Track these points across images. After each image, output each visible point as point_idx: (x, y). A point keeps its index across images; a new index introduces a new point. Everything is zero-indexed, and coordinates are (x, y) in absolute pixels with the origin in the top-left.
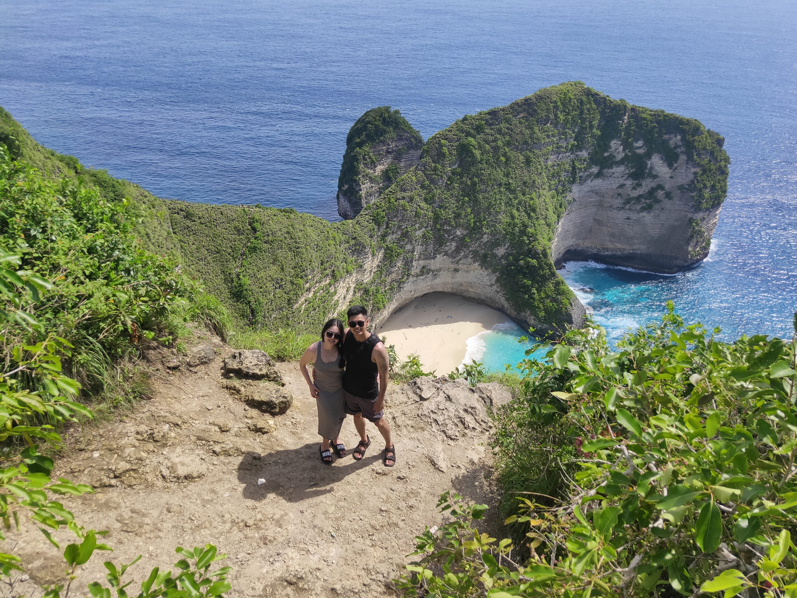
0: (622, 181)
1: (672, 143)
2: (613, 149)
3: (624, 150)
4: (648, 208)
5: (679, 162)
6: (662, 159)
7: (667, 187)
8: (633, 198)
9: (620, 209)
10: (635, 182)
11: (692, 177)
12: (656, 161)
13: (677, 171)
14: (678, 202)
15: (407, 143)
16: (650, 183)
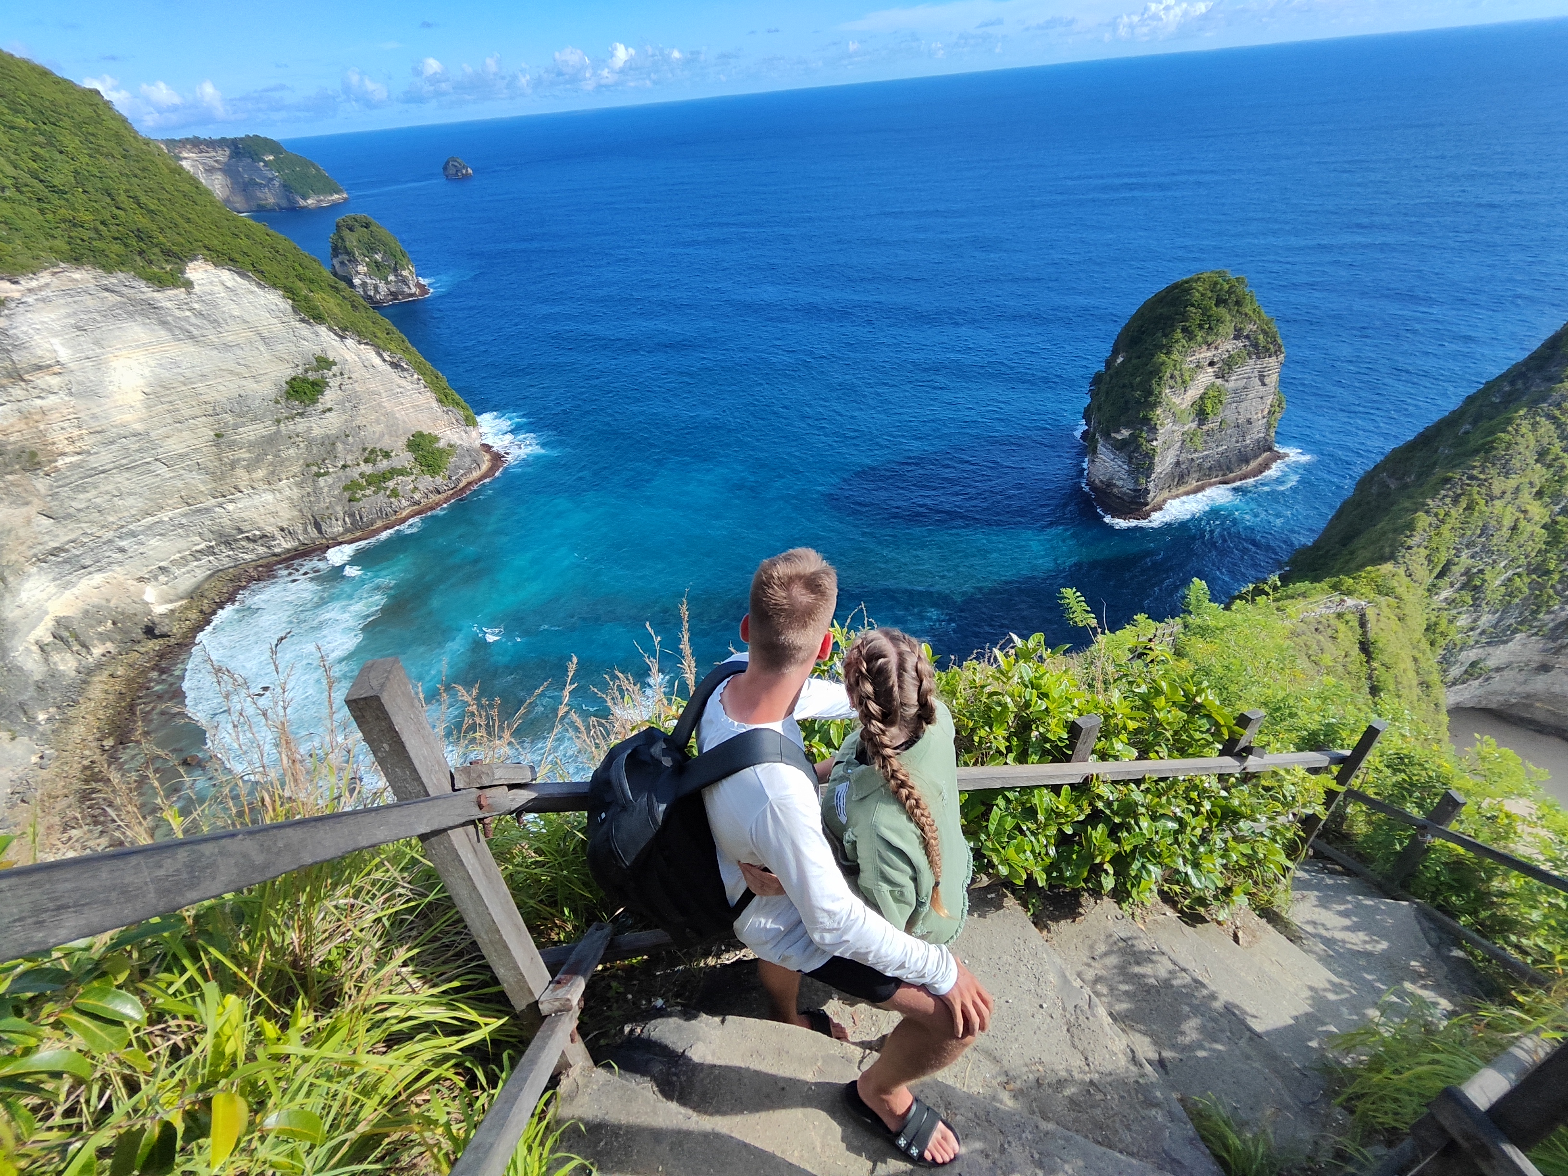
15: (1248, 343)
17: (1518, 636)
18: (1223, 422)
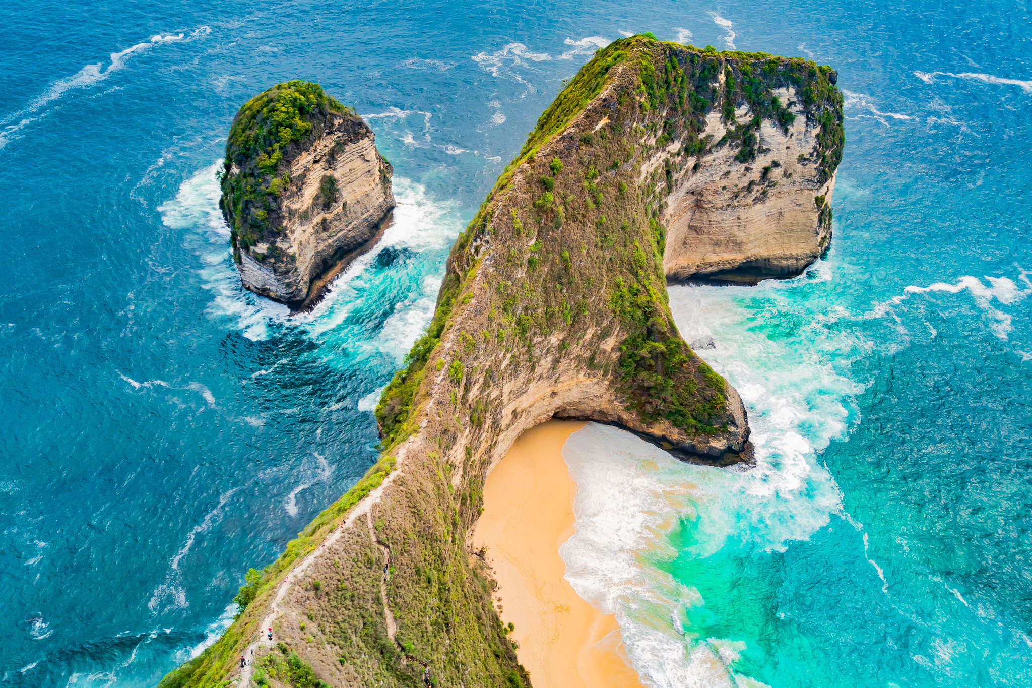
2: (710, 126)
3: (725, 124)
4: (762, 197)
5: (795, 125)
6: (774, 125)
7: (782, 161)
8: (743, 188)
9: (724, 208)
10: (743, 166)
11: (813, 142)
12: (768, 130)
13: (793, 137)
14: (798, 180)
15: (340, 134)
16: (761, 162)
17: (531, 385)
18: (344, 205)
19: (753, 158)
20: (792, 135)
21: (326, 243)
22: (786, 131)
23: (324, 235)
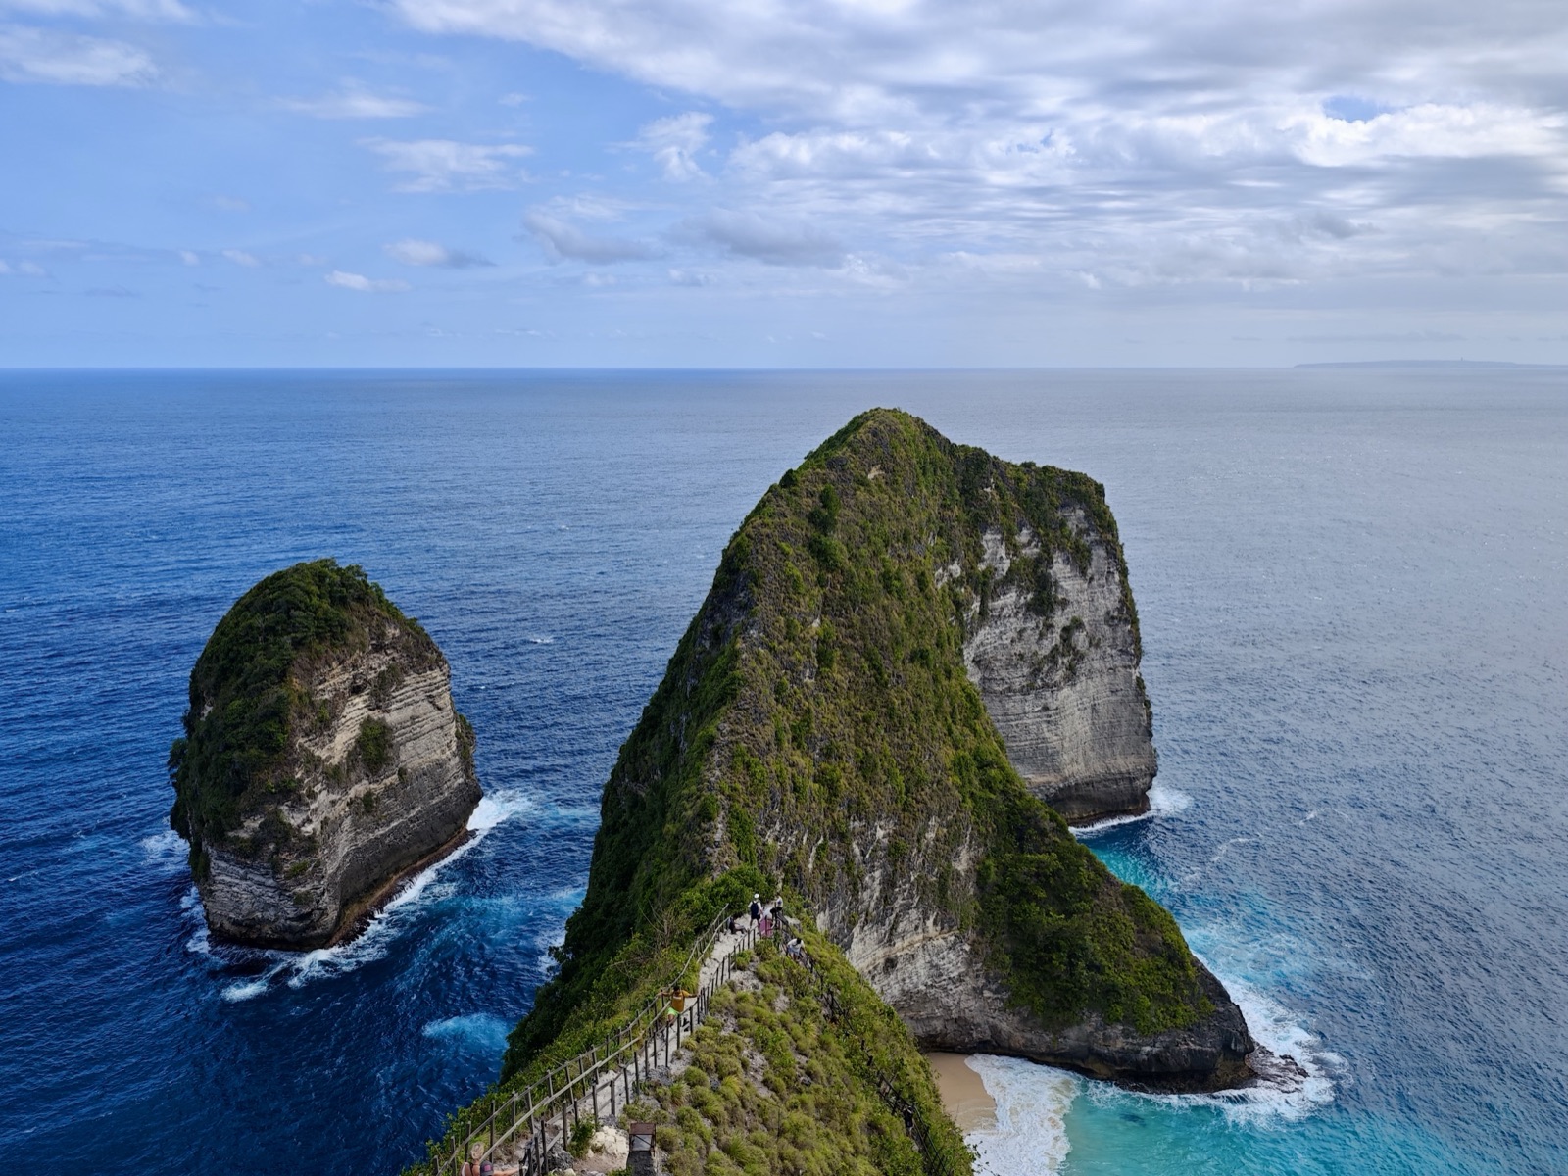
0: (1015, 624)
1: (1071, 525)
2: (989, 551)
3: (1008, 554)
4: (1072, 675)
5: (1093, 563)
6: (1067, 561)
7: (1085, 620)
8: (1045, 657)
9: (1025, 691)
10: (1042, 619)
11: (1118, 593)
12: (1060, 569)
13: (1094, 583)
14: (1109, 650)
15: (396, 655)
16: (1060, 620)
18: (402, 773)
19: (1052, 610)
20: (1091, 579)
21: (371, 836)
22: (1083, 573)
23: (366, 819)
